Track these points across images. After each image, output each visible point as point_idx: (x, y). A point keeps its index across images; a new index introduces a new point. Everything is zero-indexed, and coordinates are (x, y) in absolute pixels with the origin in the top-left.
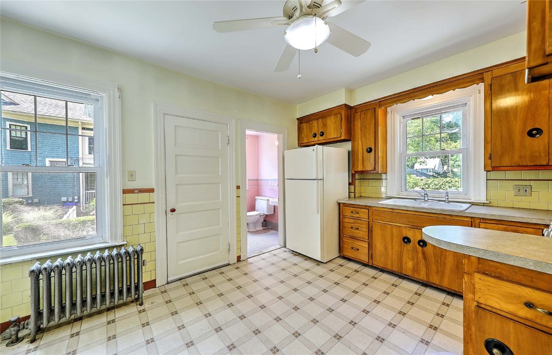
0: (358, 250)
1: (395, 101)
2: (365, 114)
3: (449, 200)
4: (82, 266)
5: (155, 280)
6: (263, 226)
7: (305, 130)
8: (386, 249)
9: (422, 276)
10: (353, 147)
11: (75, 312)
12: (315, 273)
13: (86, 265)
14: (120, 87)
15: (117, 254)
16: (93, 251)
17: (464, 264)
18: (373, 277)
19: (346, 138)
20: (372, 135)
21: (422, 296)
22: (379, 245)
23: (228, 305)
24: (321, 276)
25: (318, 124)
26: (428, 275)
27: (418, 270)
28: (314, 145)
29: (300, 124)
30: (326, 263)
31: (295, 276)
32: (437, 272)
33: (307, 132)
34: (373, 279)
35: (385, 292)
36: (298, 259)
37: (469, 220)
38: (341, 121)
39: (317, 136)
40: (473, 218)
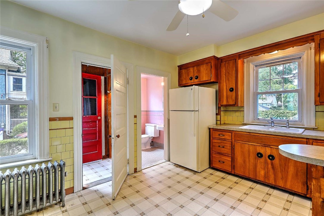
0: (224, 162)
1: (251, 55)
2: (228, 63)
3: (290, 126)
4: (18, 177)
5: (74, 187)
6: (151, 146)
7: (184, 74)
8: (244, 162)
9: (272, 181)
10: (219, 87)
11: (12, 213)
12: (192, 180)
13: (21, 177)
14: (48, 39)
15: (45, 168)
16: (27, 165)
17: (313, 172)
18: (235, 183)
19: (214, 81)
20: (234, 78)
21: (272, 195)
22: (239, 159)
23: (131, 205)
24: (198, 182)
25: (193, 70)
26: (275, 180)
27: (268, 176)
28: (192, 85)
29: (180, 70)
30: (200, 172)
31: (179, 182)
32: (282, 178)
33: (185, 76)
34: (236, 184)
35: (245, 193)
36: (179, 170)
37: (305, 140)
38: (211, 68)
39: (193, 78)
40: (308, 139)
